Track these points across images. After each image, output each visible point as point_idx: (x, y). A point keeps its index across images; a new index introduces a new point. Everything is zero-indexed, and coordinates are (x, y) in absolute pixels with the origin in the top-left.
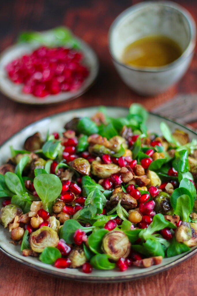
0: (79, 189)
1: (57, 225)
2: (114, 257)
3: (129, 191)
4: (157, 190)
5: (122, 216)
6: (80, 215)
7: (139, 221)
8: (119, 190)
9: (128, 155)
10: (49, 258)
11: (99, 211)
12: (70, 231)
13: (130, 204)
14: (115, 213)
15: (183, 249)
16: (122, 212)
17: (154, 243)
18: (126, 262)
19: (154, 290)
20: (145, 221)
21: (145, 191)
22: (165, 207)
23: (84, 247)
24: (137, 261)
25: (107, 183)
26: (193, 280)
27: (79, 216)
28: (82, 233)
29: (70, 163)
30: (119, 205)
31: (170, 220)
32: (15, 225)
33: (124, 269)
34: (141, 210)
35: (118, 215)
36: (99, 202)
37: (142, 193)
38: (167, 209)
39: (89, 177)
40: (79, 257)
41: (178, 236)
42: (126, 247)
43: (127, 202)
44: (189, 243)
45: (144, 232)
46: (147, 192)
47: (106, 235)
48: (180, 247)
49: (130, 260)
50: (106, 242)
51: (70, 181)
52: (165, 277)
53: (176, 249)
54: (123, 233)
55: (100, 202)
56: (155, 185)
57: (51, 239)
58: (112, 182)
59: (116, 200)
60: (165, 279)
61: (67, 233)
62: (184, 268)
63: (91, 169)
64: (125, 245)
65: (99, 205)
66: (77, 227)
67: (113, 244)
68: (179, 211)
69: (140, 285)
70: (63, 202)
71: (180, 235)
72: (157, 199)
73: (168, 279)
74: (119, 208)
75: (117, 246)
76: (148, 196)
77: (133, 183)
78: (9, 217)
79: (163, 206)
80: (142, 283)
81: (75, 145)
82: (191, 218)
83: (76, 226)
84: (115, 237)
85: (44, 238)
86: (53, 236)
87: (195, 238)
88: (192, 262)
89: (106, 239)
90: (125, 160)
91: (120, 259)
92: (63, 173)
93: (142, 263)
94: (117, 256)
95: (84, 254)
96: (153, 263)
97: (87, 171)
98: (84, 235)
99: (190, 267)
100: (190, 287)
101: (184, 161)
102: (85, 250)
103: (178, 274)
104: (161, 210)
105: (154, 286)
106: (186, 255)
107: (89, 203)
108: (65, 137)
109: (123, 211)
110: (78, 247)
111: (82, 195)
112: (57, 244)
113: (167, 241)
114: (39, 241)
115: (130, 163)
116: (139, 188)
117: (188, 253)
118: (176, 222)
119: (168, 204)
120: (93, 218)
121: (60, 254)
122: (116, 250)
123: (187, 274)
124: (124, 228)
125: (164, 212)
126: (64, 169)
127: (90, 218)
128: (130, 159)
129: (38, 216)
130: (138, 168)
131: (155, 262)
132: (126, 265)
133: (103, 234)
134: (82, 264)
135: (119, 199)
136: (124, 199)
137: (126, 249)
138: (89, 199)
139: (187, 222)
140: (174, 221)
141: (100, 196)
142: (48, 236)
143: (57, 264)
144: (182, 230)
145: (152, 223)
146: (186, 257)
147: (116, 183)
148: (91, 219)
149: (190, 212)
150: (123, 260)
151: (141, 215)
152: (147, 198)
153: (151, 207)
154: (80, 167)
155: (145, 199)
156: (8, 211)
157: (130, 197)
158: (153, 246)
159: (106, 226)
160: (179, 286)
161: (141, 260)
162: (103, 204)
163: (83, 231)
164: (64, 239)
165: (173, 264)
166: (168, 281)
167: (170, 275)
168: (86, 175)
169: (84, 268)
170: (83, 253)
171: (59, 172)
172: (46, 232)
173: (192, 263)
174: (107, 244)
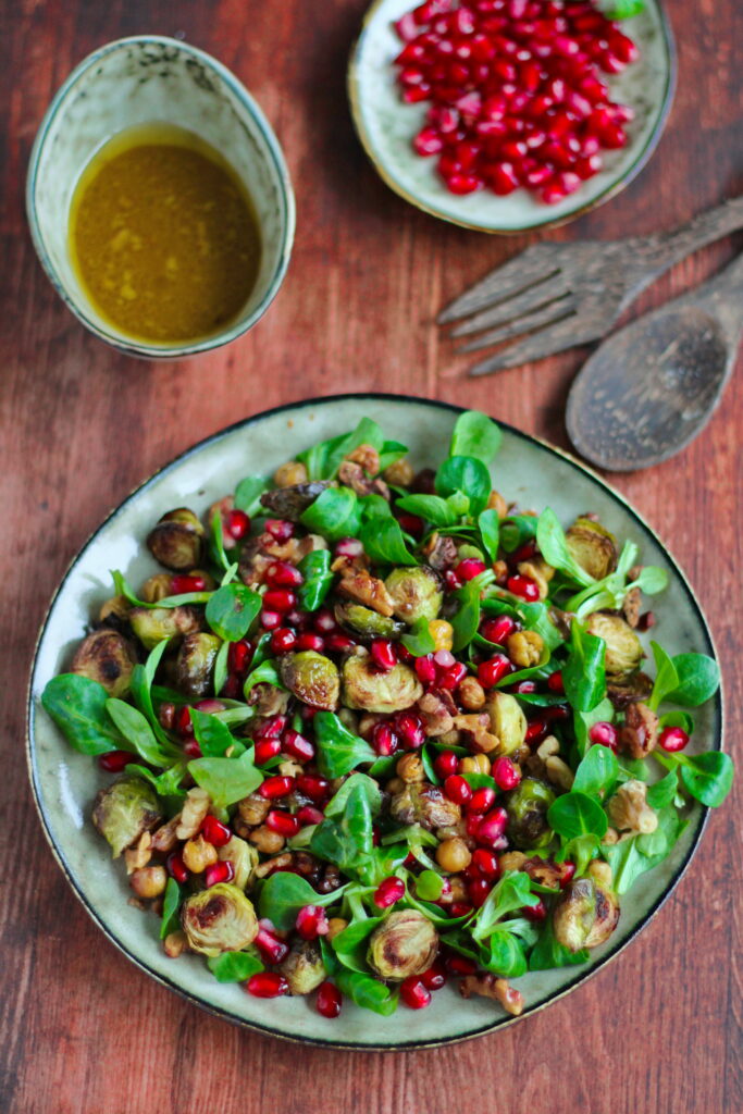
0: (308, 750)
1: (252, 866)
2: (401, 974)
4: (516, 773)
7: (463, 869)
8: (415, 769)
12: (287, 903)
14: (404, 845)
15: (567, 956)
21: (483, 776)
23: (323, 947)
25: (384, 742)
28: (318, 914)
32: (142, 857)
35: (411, 850)
37: (473, 786)
39: (337, 719)
40: (310, 971)
42: (426, 947)
46: (487, 778)
50: (377, 950)
51: (283, 720)
53: (554, 956)
57: (236, 921)
59: (406, 820)
64: (426, 941)
66: (306, 896)
67: (396, 948)
71: (565, 933)
72: (513, 801)
75: (403, 951)
76: (489, 795)
78: (123, 832)
81: (295, 588)
83: (301, 892)
85: (220, 917)
86: (242, 915)
87: (602, 919)
89: (379, 942)
90: (434, 663)
92: (263, 694)
94: (404, 970)
95: (322, 965)
97: (331, 699)
98: (321, 918)
101: (594, 679)
102: (324, 955)
110: (308, 947)
112: (253, 938)
114: (206, 923)
116: (468, 764)
121: (260, 968)
122: (405, 958)
128: (447, 658)
129: (201, 837)
130: (467, 690)
134: (315, 986)
135: (414, 820)
137: (428, 951)
142: (230, 913)
143: (252, 987)
144: (570, 919)
146: (574, 988)
156: (121, 815)
164: (269, 919)
168: (330, 711)
170: (318, 962)
171: (255, 696)
172: (224, 902)
174: (382, 952)
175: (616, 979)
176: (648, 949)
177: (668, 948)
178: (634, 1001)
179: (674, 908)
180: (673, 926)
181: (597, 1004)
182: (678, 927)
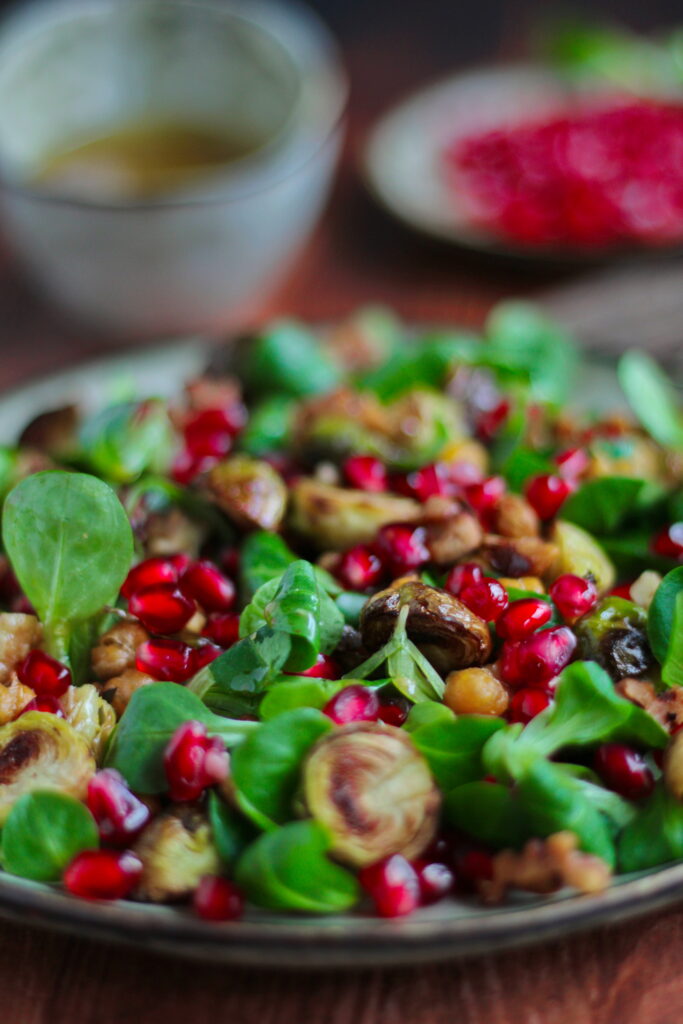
0: (226, 589)
1: (101, 723)
2: (359, 850)
3: (456, 585)
4: (591, 591)
5: (409, 687)
6: (211, 683)
7: (493, 711)
8: (407, 580)
9: (466, 460)
10: (35, 849)
12: (153, 733)
13: (453, 629)
14: (381, 673)
16: (411, 670)
20: (523, 712)
21: (532, 594)
22: (621, 657)
23: (214, 804)
25: (357, 560)
27: (207, 688)
28: (208, 744)
30: (400, 633)
31: (642, 702)
33: (404, 907)
34: (507, 668)
35: (396, 683)
36: (301, 611)
37: (515, 595)
38: (632, 669)
40: (187, 846)
42: (417, 809)
43: (438, 616)
45: (507, 739)
47: (322, 739)
50: (317, 774)
51: (188, 557)
54: (406, 742)
55: (311, 610)
56: (580, 572)
57: (56, 766)
58: (379, 556)
59: (385, 606)
61: (139, 745)
63: (290, 508)
64: (413, 797)
65: (306, 620)
66: (189, 716)
67: (354, 787)
70: (140, 624)
72: (587, 623)
74: (400, 650)
75: (371, 801)
76: (541, 610)
77: (479, 562)
79: (615, 653)
81: (233, 431)
83: (180, 709)
84: (364, 755)
85: (27, 765)
86: (68, 753)
89: (321, 761)
90: (451, 480)
91: (385, 859)
92: (158, 523)
95: (211, 839)
97: (268, 510)
98: (217, 752)
109: (419, 670)
110: (184, 803)
112: (83, 788)
113: (624, 801)
114: (1, 777)
115: (472, 490)
118: (671, 718)
119: (639, 644)
121: (91, 831)
122: (368, 819)
127: (253, 689)
128: (473, 473)
129: (15, 677)
133: (305, 736)
135: (400, 607)
136: (425, 604)
137: (419, 817)
140: (660, 711)
142: (46, 755)
143: (71, 878)
147: (398, 559)
151: (505, 688)
152: (538, 613)
153: (553, 652)
154: (237, 491)
155: (528, 621)
157: (457, 604)
163: (210, 734)
168: (264, 530)
169: (202, 901)
170: (203, 831)
172: (37, 738)
174: (325, 782)
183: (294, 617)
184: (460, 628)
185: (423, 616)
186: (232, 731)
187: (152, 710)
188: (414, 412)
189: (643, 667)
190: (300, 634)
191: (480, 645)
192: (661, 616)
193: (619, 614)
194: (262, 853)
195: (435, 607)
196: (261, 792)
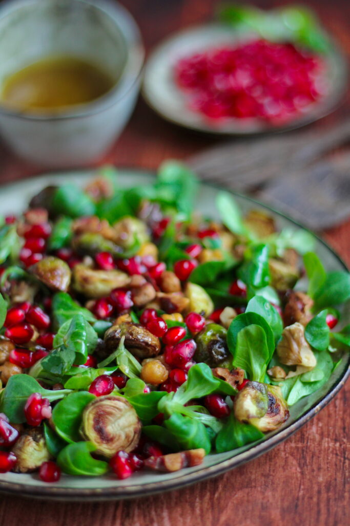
0: (46, 319)
2: (106, 449)
3: (146, 320)
4: (203, 320)
5: (126, 370)
6: (42, 368)
7: (162, 381)
8: (124, 318)
9: (147, 253)
11: (79, 358)
12: (19, 397)
13: (144, 344)
14: (114, 363)
15: (249, 434)
16: (127, 362)
17: (190, 422)
18: (129, 461)
19: (188, 520)
20: (174, 381)
21: (177, 322)
22: (215, 352)
23: (46, 429)
24: (152, 458)
25: (102, 307)
26: (271, 500)
27: (40, 371)
28: (42, 402)
29: (31, 268)
30: (122, 346)
31: (224, 377)
33: (125, 475)
34: (167, 358)
35: (120, 367)
36: (79, 341)
37: (170, 325)
38: (220, 358)
39: (68, 296)
40: (35, 449)
41: (238, 408)
42: (131, 431)
43: (138, 340)
44: (263, 423)
45: (168, 400)
46: (181, 324)
47: (91, 404)
48: (243, 431)
49: (138, 457)
50: (88, 419)
51: (29, 303)
52: (213, 494)
53: (235, 435)
54: (126, 402)
55: (83, 340)
56: (198, 311)
58: (111, 305)
59: (115, 336)
60: (211, 499)
61: (13, 402)
62: (253, 477)
63: (73, 280)
64: (129, 426)
65: (81, 345)
66: (33, 390)
67: (104, 423)
68: (244, 360)
69: (159, 510)
70: (11, 341)
71: (242, 407)
72: (201, 337)
73: (219, 499)
74: (122, 353)
75: (111, 428)
76: (182, 331)
77: (155, 306)
79: (213, 352)
80: (165, 506)
81: (46, 237)
82: (272, 378)
83: (29, 387)
84: (108, 410)
87: (274, 414)
88: (270, 465)
89: (90, 412)
90: (142, 263)
91: (118, 453)
92: (15, 287)
93: (163, 463)
94: (111, 448)
95: (45, 444)
96: (185, 464)
97: (63, 283)
98: (46, 405)
99: (266, 476)
100: (263, 514)
101: (261, 267)
102: (47, 435)
103: (241, 489)
104: (209, 359)
105: (189, 512)
106: (254, 446)
107: (62, 343)
108: (27, 222)
109: (130, 362)
110: (34, 429)
111: (51, 329)
113: (217, 420)
115: (151, 269)
116: (167, 317)
117: (259, 444)
118: (236, 383)
119: (223, 346)
120: (67, 372)
122: (111, 436)
123: (259, 489)
124: (129, 393)
125: (215, 363)
126: (18, 280)
127: (60, 373)
128: (152, 261)
130: (166, 278)
131: (190, 462)
132: (129, 466)
133: (83, 402)
134: (39, 463)
135: (121, 336)
136: (132, 334)
137: (132, 435)
138: (63, 335)
139: (260, 383)
140: (232, 379)
141: (82, 328)
144: (246, 397)
145: (186, 383)
146: (253, 451)
147: (120, 305)
148: (64, 374)
149: (266, 363)
150: (123, 456)
151: (167, 369)
152: (180, 334)
153: (187, 352)
154: (49, 275)
155: (176, 337)
157: (146, 332)
158: (184, 427)
159: (92, 389)
160: (240, 513)
161: (161, 457)
162: (88, 345)
163: (43, 398)
164: (5, 414)
165: (226, 464)
166: (219, 503)
167: (223, 490)
168: (62, 291)
169: (43, 472)
170: (42, 442)
171: (8, 285)
173: (270, 467)
174: (92, 422)
175: (297, 506)
176: (323, 488)
177: (340, 487)
178: (312, 520)
179: (344, 463)
180: (344, 474)
181: (280, 522)
182: (347, 474)
183: (76, 343)
184: (147, 343)
185: (131, 340)
186: (52, 395)
187: (18, 387)
188: (125, 229)
189: (225, 356)
190: (79, 351)
191: (155, 349)
192: (232, 336)
193: (215, 332)
194: (67, 453)
195: (136, 336)
196: (66, 426)
